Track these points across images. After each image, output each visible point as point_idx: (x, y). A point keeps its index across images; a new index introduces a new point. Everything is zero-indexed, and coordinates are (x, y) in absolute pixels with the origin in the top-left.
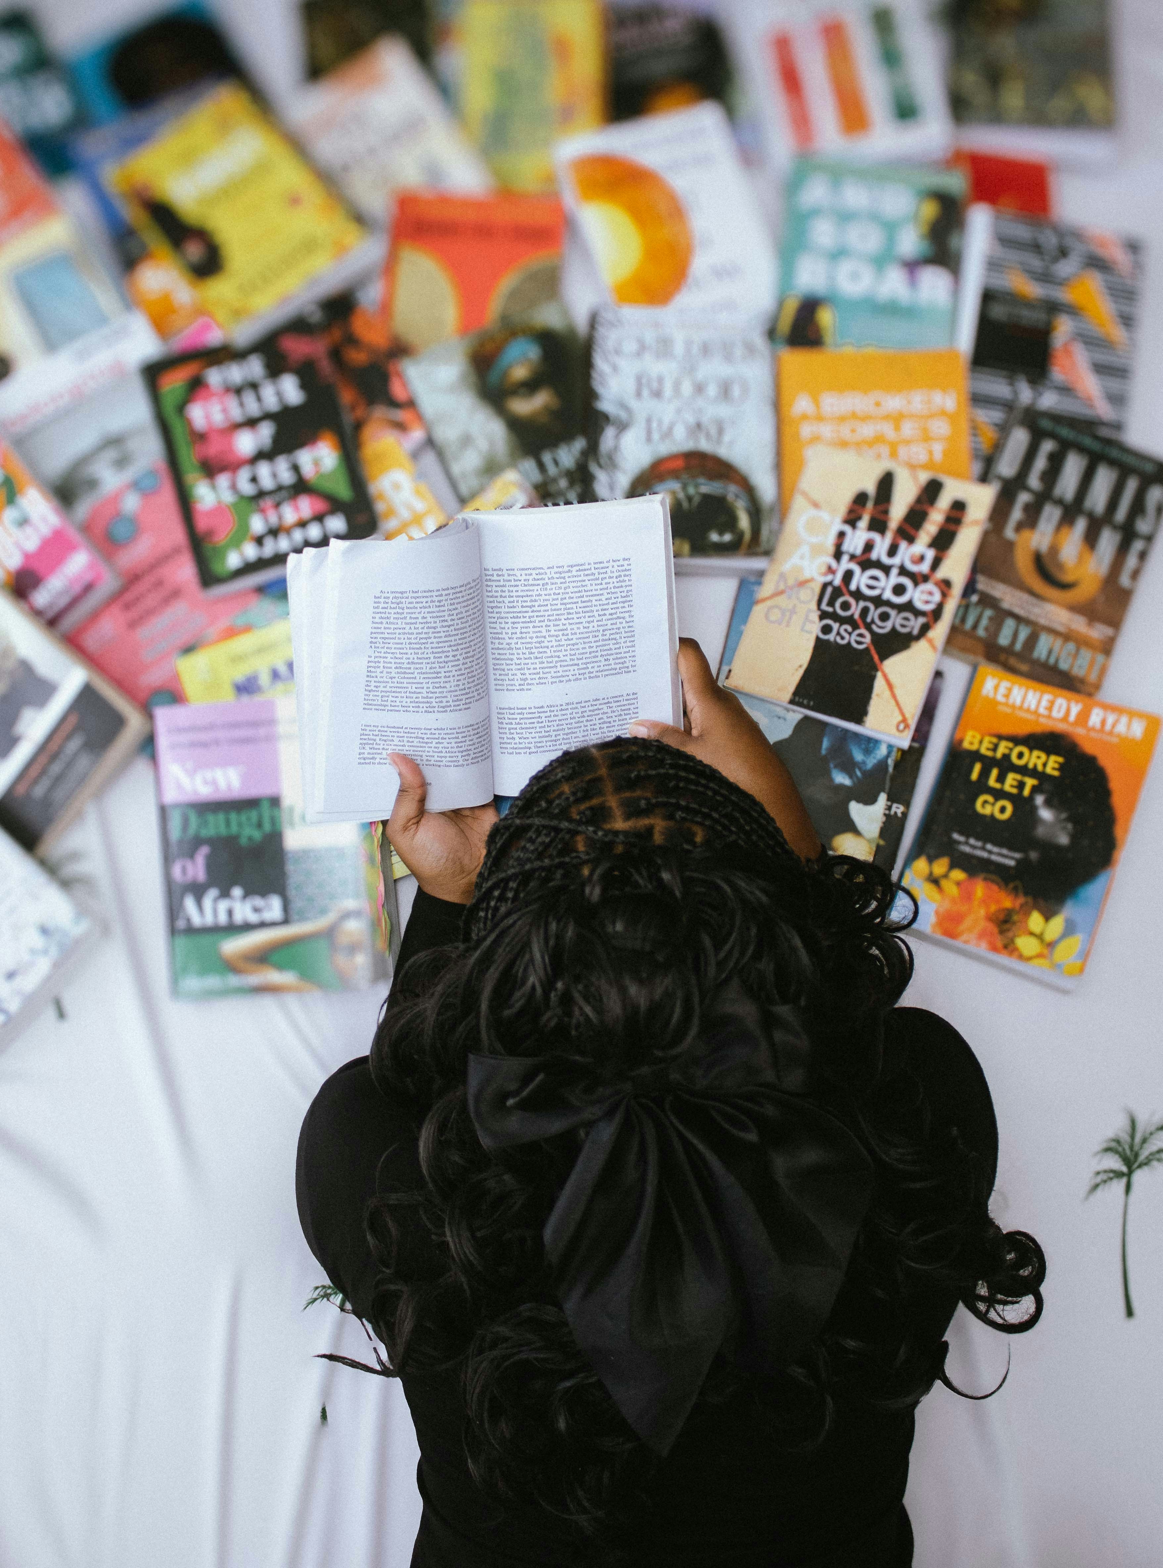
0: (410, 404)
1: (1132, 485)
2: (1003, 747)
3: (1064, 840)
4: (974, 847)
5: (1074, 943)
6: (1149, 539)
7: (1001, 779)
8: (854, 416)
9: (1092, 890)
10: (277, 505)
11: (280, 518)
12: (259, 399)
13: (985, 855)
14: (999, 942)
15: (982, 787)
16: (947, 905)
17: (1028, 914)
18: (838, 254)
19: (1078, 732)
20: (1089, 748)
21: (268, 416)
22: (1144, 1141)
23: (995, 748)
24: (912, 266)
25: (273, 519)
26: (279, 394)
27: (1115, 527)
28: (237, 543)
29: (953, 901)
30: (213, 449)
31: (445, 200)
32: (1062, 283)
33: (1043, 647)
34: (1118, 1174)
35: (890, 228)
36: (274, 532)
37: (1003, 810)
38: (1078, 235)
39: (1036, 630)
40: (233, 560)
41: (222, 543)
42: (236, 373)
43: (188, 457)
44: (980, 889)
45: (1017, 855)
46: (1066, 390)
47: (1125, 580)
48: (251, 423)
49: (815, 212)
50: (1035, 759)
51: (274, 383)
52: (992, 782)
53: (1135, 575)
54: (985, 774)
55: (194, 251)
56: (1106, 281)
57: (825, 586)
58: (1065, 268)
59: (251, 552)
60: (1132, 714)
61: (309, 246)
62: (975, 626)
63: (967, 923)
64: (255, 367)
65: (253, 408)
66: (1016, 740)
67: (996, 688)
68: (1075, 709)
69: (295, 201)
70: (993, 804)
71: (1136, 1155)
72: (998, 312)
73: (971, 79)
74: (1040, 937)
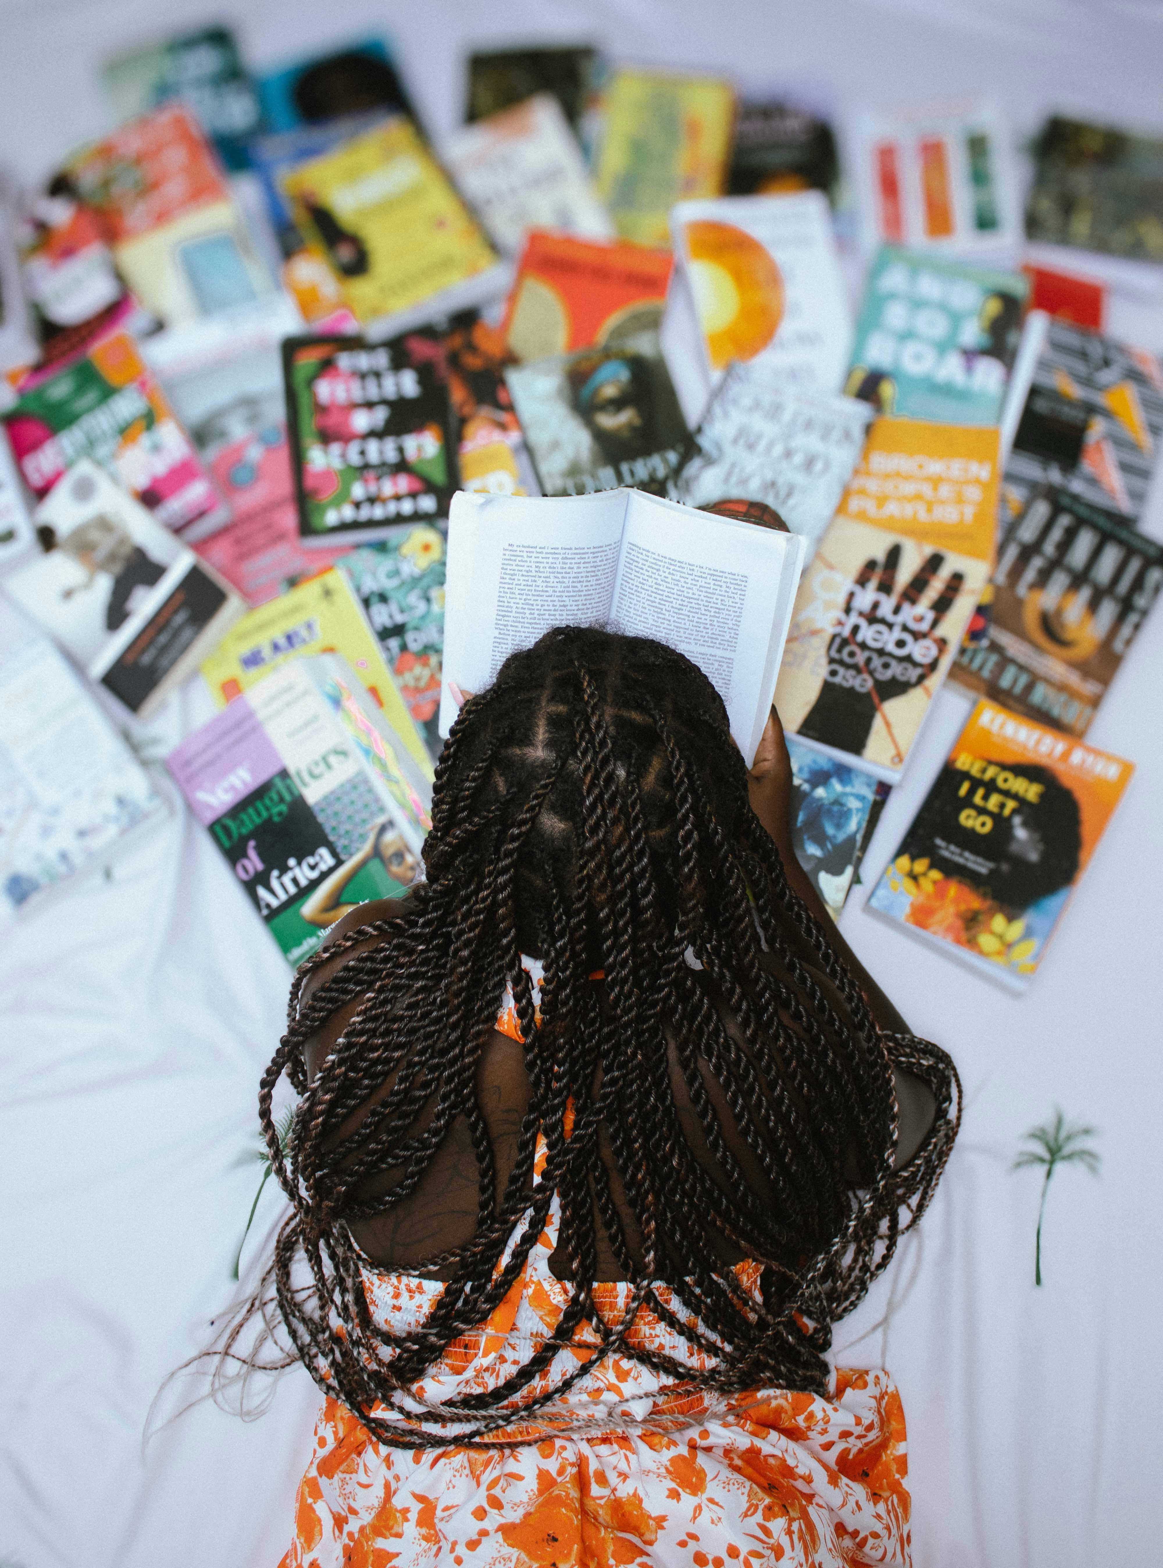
0: (509, 408)
1: (1135, 565)
2: (991, 772)
3: (1034, 856)
4: (953, 853)
5: (1031, 947)
6: (1144, 613)
7: (986, 798)
8: (898, 474)
9: (1052, 903)
10: (378, 478)
11: (379, 489)
12: (380, 386)
13: (961, 861)
14: (964, 936)
15: (967, 802)
16: (921, 899)
17: (992, 916)
18: (906, 336)
19: (1060, 769)
20: (1067, 781)
21: (384, 402)
22: (1069, 1138)
23: (984, 771)
24: (970, 355)
25: (373, 489)
26: (398, 385)
27: (1116, 599)
28: (337, 503)
29: (928, 897)
30: (332, 420)
31: (570, 241)
32: (1101, 389)
33: (1039, 695)
34: (1042, 1160)
35: (956, 319)
36: (372, 500)
37: (983, 824)
38: (1122, 350)
39: (1034, 679)
40: (331, 518)
41: (325, 501)
42: (364, 361)
43: (309, 424)
44: (953, 889)
45: (991, 865)
46: (1093, 481)
47: (1118, 645)
48: (370, 405)
49: (892, 296)
50: (1019, 785)
51: (396, 375)
52: (978, 799)
53: (1129, 642)
54: (972, 792)
55: (346, 253)
56: (1140, 392)
57: (834, 637)
58: (1106, 376)
59: (348, 513)
60: (1110, 758)
61: (446, 263)
62: (981, 668)
63: (938, 916)
64: (382, 359)
65: (373, 392)
66: (1004, 767)
67: (992, 721)
68: (1060, 747)
69: (440, 224)
70: (976, 818)
71: (1059, 1149)
72: (1042, 406)
73: (1046, 206)
74: (1001, 937)
